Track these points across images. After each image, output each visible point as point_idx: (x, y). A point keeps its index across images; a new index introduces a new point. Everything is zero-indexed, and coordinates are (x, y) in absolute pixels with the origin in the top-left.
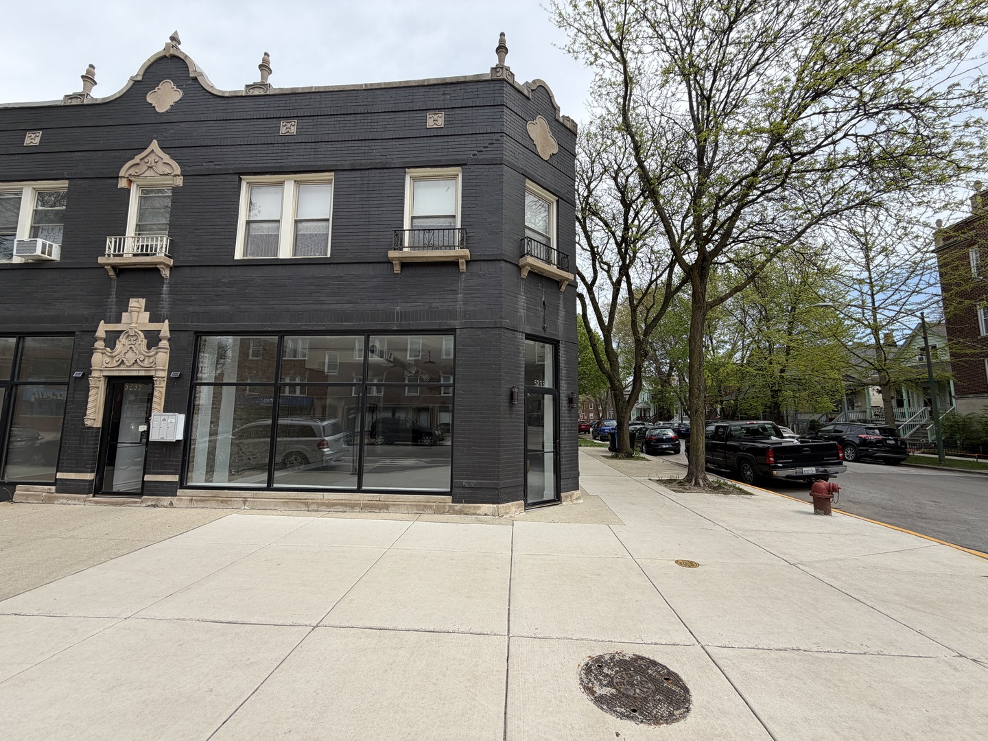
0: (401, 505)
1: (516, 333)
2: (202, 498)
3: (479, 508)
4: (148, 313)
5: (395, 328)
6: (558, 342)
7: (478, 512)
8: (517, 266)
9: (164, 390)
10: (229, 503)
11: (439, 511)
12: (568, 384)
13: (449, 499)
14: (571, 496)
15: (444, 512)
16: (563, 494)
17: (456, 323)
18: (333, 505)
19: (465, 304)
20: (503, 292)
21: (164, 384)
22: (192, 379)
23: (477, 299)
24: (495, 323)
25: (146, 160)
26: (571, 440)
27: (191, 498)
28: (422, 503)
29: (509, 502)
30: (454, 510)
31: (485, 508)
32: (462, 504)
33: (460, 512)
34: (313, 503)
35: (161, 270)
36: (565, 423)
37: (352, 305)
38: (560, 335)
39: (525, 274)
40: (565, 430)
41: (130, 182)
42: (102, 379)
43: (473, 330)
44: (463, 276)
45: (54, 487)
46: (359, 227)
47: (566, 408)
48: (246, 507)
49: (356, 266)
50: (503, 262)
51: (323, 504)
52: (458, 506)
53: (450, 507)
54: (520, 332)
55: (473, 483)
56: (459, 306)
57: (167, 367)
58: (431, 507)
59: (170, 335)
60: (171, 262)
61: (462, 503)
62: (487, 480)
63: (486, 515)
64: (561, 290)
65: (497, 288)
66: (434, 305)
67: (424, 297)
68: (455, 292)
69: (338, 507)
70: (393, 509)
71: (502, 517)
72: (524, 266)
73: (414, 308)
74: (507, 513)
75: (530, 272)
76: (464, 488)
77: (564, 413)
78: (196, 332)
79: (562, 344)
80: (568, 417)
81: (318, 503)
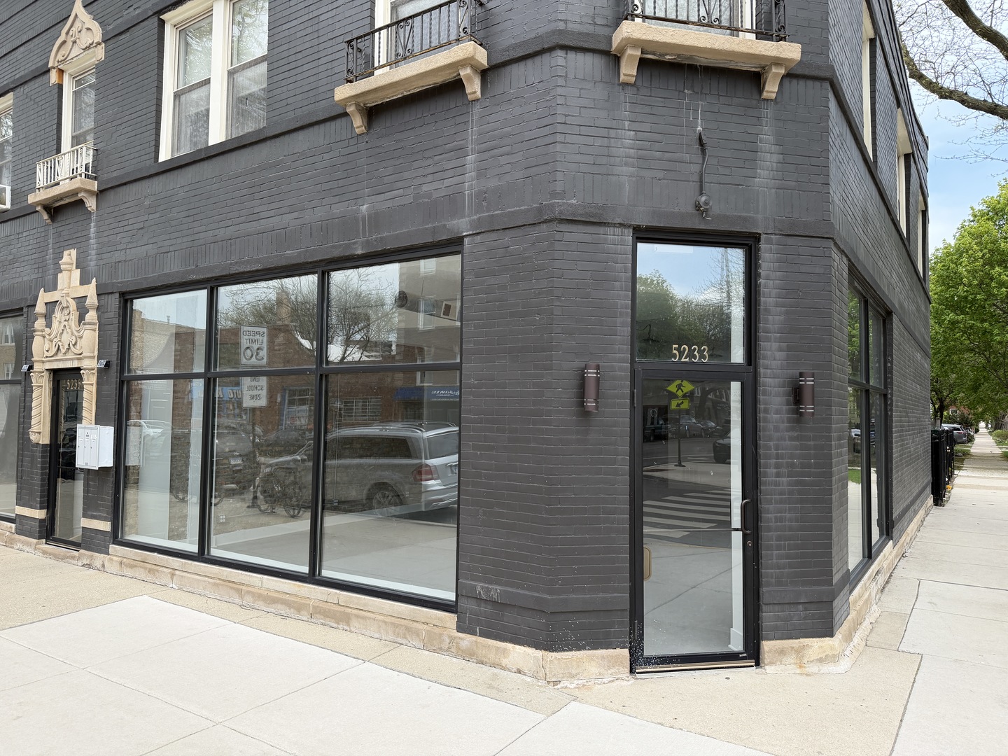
0: (369, 618)
1: (601, 230)
2: (132, 563)
3: (505, 650)
4: (79, 270)
5: (359, 252)
6: (756, 238)
7: (505, 662)
8: (606, 53)
9: (94, 389)
10: (157, 574)
11: (432, 644)
12: (789, 349)
13: (450, 619)
14: (799, 652)
15: (441, 649)
16: (767, 646)
17: (462, 225)
18: (274, 601)
19: (479, 176)
20: (560, 128)
21: (94, 380)
22: (122, 370)
23: (503, 160)
24: (540, 210)
25: (71, 33)
26: (802, 501)
27: (120, 559)
28: (403, 622)
29: (579, 648)
30: (458, 648)
31: (520, 654)
32: (473, 638)
33: (468, 655)
34: (248, 592)
35: (85, 200)
36: (778, 456)
37: (295, 215)
38: (761, 219)
39: (629, 70)
40: (778, 475)
41: (61, 72)
42: (46, 374)
43: (494, 236)
44: (477, 109)
45: (13, 525)
46: (305, 53)
47: (785, 416)
48: (174, 586)
49: (301, 135)
50: (560, 53)
51: (259, 597)
52: (467, 640)
53: (452, 639)
54: (614, 225)
55: (496, 590)
56: (470, 183)
57: (96, 353)
58: (417, 633)
59: (99, 300)
60: (94, 186)
61: (474, 633)
62: (523, 588)
63: (519, 672)
64: (765, 95)
65: (545, 121)
66: (425, 188)
67: (406, 175)
68: (461, 151)
69: (279, 606)
70: (357, 624)
71: (556, 683)
72: (622, 50)
73: (389, 204)
74: (572, 676)
75: (643, 63)
76: (478, 599)
77: (776, 429)
78: (122, 294)
79: (769, 242)
80: (791, 439)
81: (253, 594)
